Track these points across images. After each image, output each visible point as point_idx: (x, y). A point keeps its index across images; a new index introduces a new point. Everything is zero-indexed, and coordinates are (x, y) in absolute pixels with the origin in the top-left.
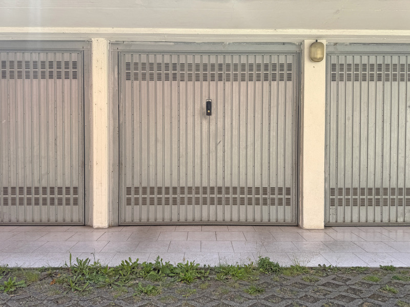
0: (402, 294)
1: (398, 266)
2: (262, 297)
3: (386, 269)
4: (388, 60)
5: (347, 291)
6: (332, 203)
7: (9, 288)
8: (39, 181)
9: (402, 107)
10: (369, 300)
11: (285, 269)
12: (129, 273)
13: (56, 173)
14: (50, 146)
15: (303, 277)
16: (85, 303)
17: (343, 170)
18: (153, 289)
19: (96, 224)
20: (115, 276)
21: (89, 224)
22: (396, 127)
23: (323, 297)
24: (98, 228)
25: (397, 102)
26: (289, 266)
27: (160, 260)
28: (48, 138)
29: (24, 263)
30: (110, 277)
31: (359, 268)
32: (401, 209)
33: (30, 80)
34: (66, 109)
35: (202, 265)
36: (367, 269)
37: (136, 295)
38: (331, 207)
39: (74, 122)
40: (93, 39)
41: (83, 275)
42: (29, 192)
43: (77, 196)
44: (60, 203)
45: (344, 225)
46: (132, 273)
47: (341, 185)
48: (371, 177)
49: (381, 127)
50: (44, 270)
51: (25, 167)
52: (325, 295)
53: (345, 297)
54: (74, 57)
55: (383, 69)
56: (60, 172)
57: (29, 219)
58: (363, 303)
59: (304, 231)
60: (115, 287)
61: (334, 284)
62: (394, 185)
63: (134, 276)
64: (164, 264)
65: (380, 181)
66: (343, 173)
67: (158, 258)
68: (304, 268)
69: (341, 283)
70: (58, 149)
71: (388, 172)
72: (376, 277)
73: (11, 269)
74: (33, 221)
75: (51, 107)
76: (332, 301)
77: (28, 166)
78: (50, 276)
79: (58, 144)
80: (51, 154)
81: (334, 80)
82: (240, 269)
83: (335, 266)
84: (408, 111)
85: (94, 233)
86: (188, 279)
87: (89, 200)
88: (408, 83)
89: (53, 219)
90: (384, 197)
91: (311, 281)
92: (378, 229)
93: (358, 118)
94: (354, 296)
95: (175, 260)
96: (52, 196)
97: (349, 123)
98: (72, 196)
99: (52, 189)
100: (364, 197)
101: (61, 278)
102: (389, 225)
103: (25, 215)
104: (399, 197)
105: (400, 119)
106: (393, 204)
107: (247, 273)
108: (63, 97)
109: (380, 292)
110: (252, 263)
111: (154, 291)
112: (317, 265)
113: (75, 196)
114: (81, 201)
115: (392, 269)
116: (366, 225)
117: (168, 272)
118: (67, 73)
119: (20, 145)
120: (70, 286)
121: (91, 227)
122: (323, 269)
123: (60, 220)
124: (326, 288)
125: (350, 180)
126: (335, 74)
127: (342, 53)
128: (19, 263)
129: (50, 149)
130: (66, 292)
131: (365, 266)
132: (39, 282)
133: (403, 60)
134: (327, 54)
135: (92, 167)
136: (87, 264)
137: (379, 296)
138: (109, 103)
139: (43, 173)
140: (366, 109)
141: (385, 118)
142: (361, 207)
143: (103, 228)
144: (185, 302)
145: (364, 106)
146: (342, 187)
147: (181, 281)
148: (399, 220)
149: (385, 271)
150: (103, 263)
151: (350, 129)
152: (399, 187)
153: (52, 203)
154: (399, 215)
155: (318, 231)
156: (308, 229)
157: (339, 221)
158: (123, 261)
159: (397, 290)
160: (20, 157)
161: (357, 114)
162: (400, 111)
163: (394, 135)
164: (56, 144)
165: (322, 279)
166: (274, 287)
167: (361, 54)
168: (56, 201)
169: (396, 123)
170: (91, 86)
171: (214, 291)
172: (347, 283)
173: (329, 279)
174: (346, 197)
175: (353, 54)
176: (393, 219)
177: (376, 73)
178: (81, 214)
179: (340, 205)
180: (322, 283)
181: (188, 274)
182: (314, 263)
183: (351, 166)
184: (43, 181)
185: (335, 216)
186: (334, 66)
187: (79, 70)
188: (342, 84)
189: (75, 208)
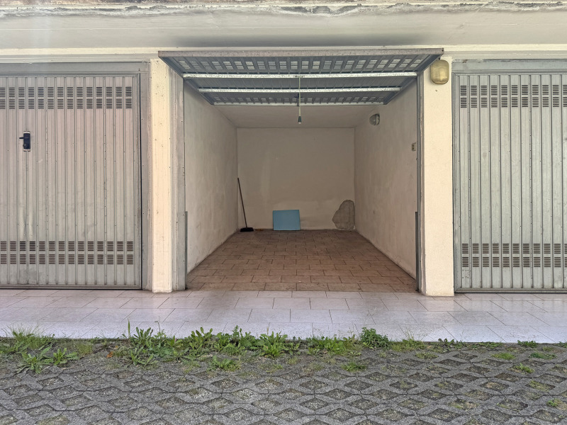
0: (538, 374)
1: (541, 342)
2: (363, 374)
3: (525, 345)
4: (536, 80)
5: (469, 370)
6: (465, 262)
7: (59, 361)
8: (85, 234)
9: (557, 140)
10: (496, 380)
11: (395, 343)
12: (201, 345)
13: (105, 224)
14: (98, 191)
15: (417, 353)
16: (151, 377)
17: (478, 220)
18: (230, 363)
19: (156, 287)
20: (184, 350)
21: (147, 287)
22: (549, 165)
23: (439, 376)
24: (159, 293)
25: (549, 133)
26: (400, 340)
27: (238, 331)
28: (95, 181)
29: (73, 334)
30: (178, 350)
31: (490, 343)
32: (558, 271)
33: (73, 110)
34: (118, 145)
35: (290, 337)
36: (500, 345)
37: (210, 370)
38: (463, 268)
39: (127, 161)
40: (151, 60)
41: (145, 347)
42: (71, 248)
43: (132, 253)
44: (110, 262)
45: (481, 291)
46: (204, 346)
47: (476, 240)
48: (517, 229)
49: (528, 165)
50: (97, 341)
51: (66, 216)
52: (441, 373)
53: (466, 375)
54: (128, 81)
55: (529, 92)
56: (110, 223)
57: (71, 281)
58: (487, 383)
59: (427, 298)
60: (185, 361)
61: (455, 361)
62: (548, 240)
63: (207, 349)
64: (244, 335)
65: (529, 235)
66: (478, 225)
67: (237, 327)
68: (418, 343)
69: (464, 361)
70: (108, 195)
71: (540, 224)
72: (510, 354)
73: (59, 340)
74: (76, 284)
75: (99, 143)
76: (448, 380)
77: (71, 216)
78: (106, 347)
79: (108, 188)
80: (99, 200)
81: (464, 106)
82: (337, 342)
83: (459, 341)
84: (565, 145)
85: (154, 299)
86: (273, 353)
87: (147, 258)
88: (565, 109)
89: (101, 281)
90: (535, 255)
91: (426, 358)
92: (527, 297)
93: (498, 154)
94: (477, 375)
95: (256, 330)
96: (100, 253)
97: (485, 161)
98: (125, 253)
99: (100, 243)
100: (508, 255)
101: (120, 351)
102: (543, 291)
103: (67, 276)
104: (556, 255)
105: (554, 154)
106: (547, 265)
107: (346, 347)
108: (114, 130)
109: (511, 371)
110: (354, 336)
111: (231, 366)
112: (436, 340)
113: (129, 253)
114: (137, 259)
115: (533, 345)
116: (512, 291)
117: (249, 344)
118: (119, 102)
119: (60, 190)
120: (131, 359)
121: (150, 291)
122: (444, 345)
123: (110, 282)
124: (443, 366)
125: (488, 233)
126: (465, 98)
127: (474, 72)
128: (67, 333)
129: (98, 194)
130: (126, 366)
131: (498, 341)
132: (93, 355)
133: (556, 80)
134: (454, 74)
135: (151, 216)
136: (149, 335)
137: (509, 376)
138: (172, 139)
139: (89, 224)
140: (508, 142)
141: (534, 154)
142: (504, 269)
143: (165, 293)
144: (269, 378)
145: (505, 140)
146: (478, 242)
147: (264, 356)
148: (556, 286)
149: (523, 348)
150: (168, 334)
151: (487, 168)
152: (555, 242)
153: (100, 262)
154: (556, 279)
155: (444, 298)
156: (432, 297)
157: (474, 286)
158: (193, 332)
159: (532, 369)
160: (60, 205)
161: (495, 149)
162: (553, 145)
163: (547, 176)
164: (105, 189)
165: (440, 355)
166: (379, 363)
167: (499, 73)
168: (105, 259)
169: (549, 160)
170: (149, 118)
171: (304, 367)
172: (472, 361)
173: (450, 356)
174: (484, 255)
175: (489, 73)
176: (548, 284)
177: (519, 96)
178: (137, 275)
179: (476, 265)
180: (439, 360)
181: (274, 347)
182: (433, 337)
183: (488, 216)
184: (89, 233)
185: (468, 280)
186: (463, 89)
187: (134, 97)
188: (474, 111)
189: (130, 268)
